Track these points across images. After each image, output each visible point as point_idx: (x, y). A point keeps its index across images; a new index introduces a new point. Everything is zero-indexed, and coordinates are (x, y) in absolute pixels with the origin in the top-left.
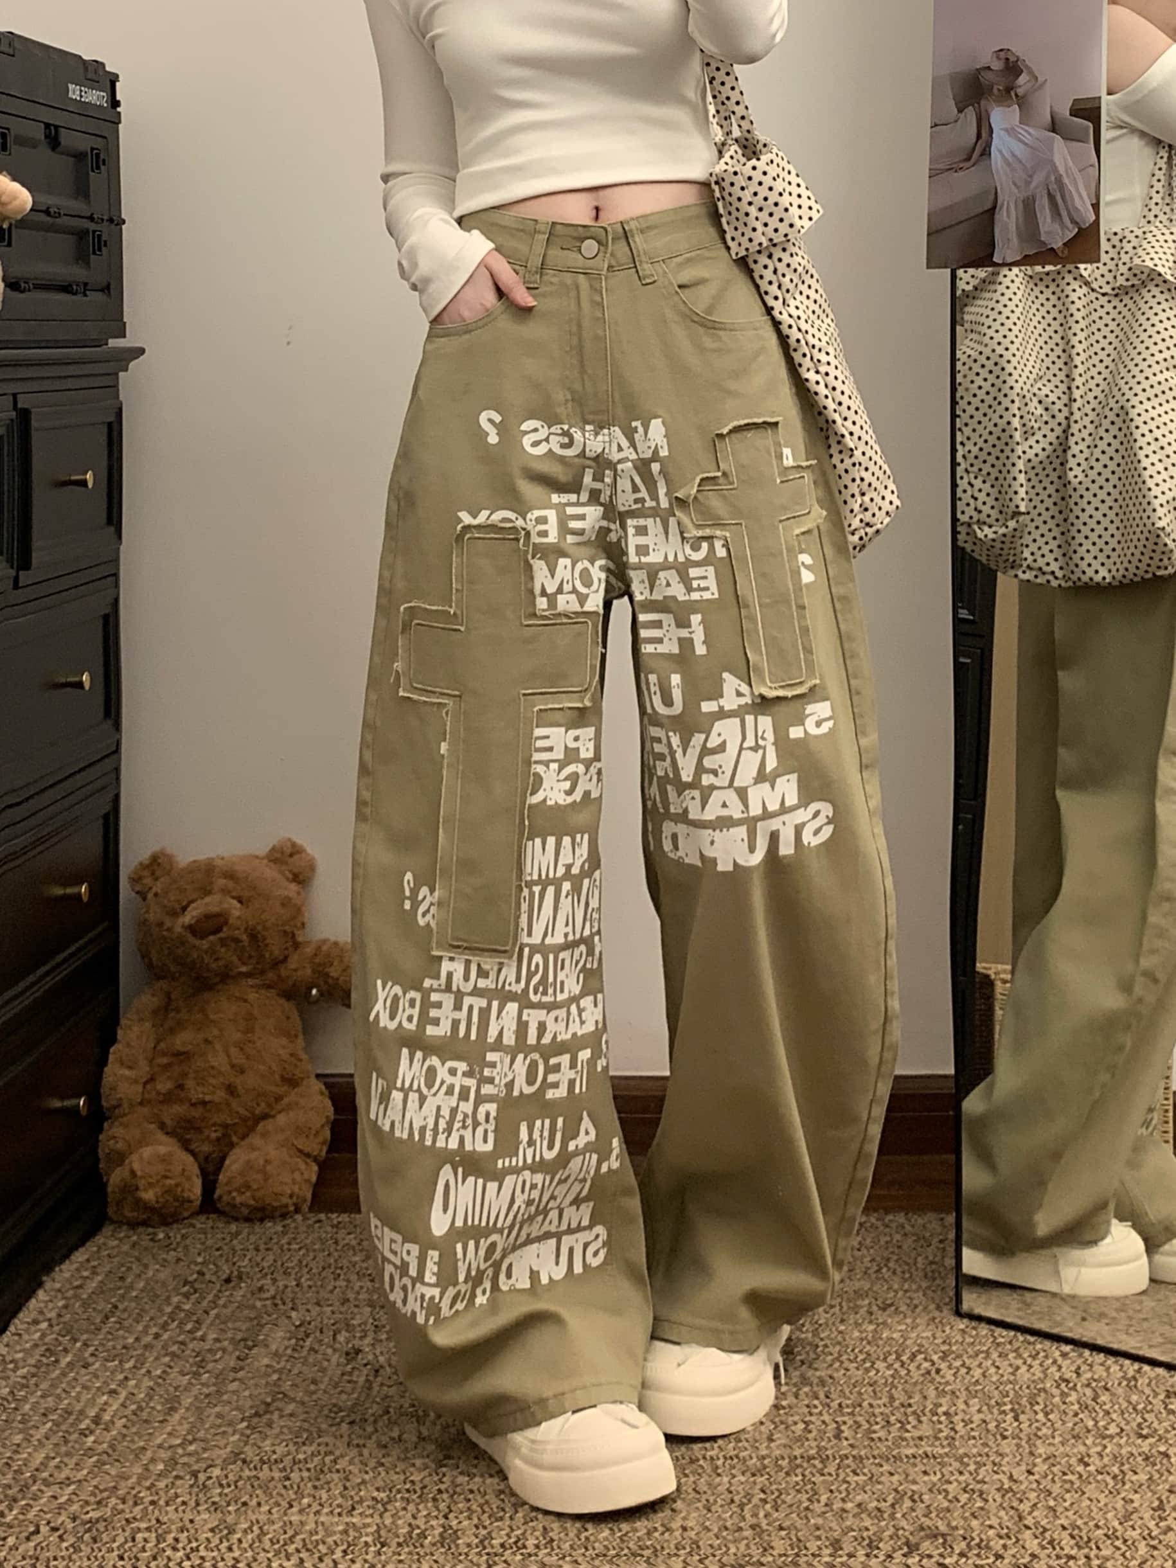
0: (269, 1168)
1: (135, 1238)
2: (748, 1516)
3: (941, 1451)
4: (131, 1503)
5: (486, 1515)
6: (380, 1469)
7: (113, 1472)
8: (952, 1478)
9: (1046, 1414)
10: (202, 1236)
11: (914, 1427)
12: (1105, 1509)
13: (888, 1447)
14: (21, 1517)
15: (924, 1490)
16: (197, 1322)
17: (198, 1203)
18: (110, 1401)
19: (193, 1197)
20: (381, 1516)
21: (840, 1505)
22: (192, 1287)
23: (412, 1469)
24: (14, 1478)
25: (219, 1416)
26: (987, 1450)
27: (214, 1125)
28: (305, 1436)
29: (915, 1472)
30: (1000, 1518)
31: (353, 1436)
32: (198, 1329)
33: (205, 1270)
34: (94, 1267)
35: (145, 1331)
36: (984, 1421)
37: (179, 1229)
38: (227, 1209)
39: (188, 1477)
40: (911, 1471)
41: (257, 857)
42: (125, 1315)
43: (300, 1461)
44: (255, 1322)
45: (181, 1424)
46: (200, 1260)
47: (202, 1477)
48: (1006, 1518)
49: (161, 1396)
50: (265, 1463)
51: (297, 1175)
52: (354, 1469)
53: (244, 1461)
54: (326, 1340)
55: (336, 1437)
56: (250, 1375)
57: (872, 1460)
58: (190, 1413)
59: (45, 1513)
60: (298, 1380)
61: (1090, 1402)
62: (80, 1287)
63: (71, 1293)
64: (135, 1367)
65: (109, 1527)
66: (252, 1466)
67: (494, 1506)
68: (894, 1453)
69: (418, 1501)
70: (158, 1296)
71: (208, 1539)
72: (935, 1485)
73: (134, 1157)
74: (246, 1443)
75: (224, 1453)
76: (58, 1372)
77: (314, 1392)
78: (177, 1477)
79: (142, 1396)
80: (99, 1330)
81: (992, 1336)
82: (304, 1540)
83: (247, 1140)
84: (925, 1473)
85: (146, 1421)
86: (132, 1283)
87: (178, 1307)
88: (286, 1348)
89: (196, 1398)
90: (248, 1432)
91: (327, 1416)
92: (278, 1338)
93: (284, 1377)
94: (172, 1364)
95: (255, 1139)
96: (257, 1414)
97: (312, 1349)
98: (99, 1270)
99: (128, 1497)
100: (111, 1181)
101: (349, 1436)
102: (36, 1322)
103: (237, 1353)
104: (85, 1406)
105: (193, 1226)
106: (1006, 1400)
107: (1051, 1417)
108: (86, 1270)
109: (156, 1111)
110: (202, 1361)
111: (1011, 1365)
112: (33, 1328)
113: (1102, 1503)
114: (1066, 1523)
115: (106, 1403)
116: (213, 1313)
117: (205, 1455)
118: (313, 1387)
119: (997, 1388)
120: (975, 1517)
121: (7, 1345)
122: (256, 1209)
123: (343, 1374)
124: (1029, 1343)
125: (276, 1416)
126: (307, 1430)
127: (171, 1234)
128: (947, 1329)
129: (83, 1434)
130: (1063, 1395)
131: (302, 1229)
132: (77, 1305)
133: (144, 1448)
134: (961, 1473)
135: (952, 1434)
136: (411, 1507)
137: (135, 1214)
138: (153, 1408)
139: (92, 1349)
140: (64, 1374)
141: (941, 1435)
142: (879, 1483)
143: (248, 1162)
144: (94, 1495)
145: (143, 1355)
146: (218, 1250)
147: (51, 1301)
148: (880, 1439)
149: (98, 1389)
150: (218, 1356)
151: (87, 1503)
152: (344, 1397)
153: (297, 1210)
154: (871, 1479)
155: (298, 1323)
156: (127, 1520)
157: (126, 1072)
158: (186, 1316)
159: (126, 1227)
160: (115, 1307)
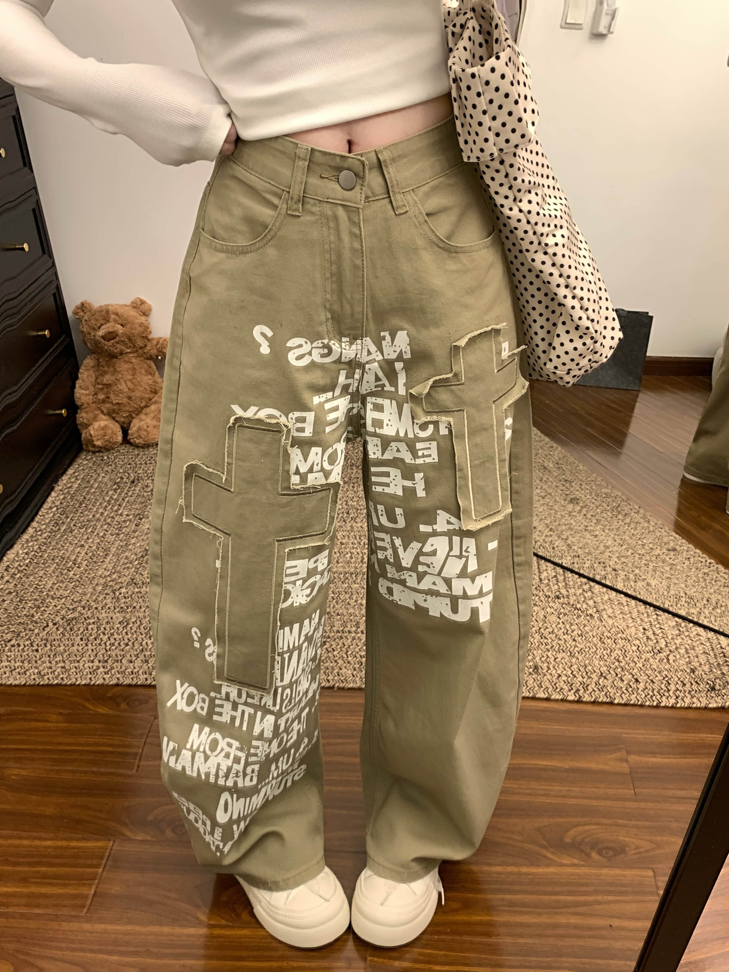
0: (149, 429)
4: (87, 609)
7: (80, 591)
10: (123, 457)
16: (119, 505)
17: (121, 441)
18: (81, 551)
19: (118, 438)
22: (118, 486)
32: (120, 509)
33: (123, 476)
35: (97, 512)
37: (113, 454)
38: (133, 444)
39: (111, 593)
41: (126, 306)
42: (89, 503)
46: (121, 470)
47: (117, 593)
49: (102, 548)
50: (143, 584)
53: (135, 584)
56: (140, 534)
59: (52, 614)
63: (67, 490)
64: (92, 531)
65: (77, 623)
66: (138, 586)
70: (103, 492)
71: (118, 628)
73: (91, 426)
74: (137, 573)
75: (128, 579)
76: (60, 535)
80: (77, 511)
83: (138, 417)
85: (95, 562)
86: (92, 484)
87: (111, 497)
89: (117, 548)
90: (138, 566)
94: (108, 529)
95: (142, 416)
96: (142, 557)
98: (78, 477)
99: (86, 606)
100: (83, 435)
102: (51, 508)
103: (136, 522)
104: (70, 554)
105: (119, 451)
108: (73, 478)
110: (121, 527)
112: (50, 511)
115: (79, 553)
116: (126, 500)
117: (120, 581)
127: (110, 456)
129: (69, 570)
133: (94, 578)
138: (99, 554)
143: (139, 427)
144: (72, 604)
145: (95, 525)
146: (129, 464)
147: (58, 496)
149: (76, 544)
150: (128, 524)
151: (68, 609)
156: (85, 618)
157: (84, 392)
158: (115, 502)
159: (91, 454)
160: (85, 498)
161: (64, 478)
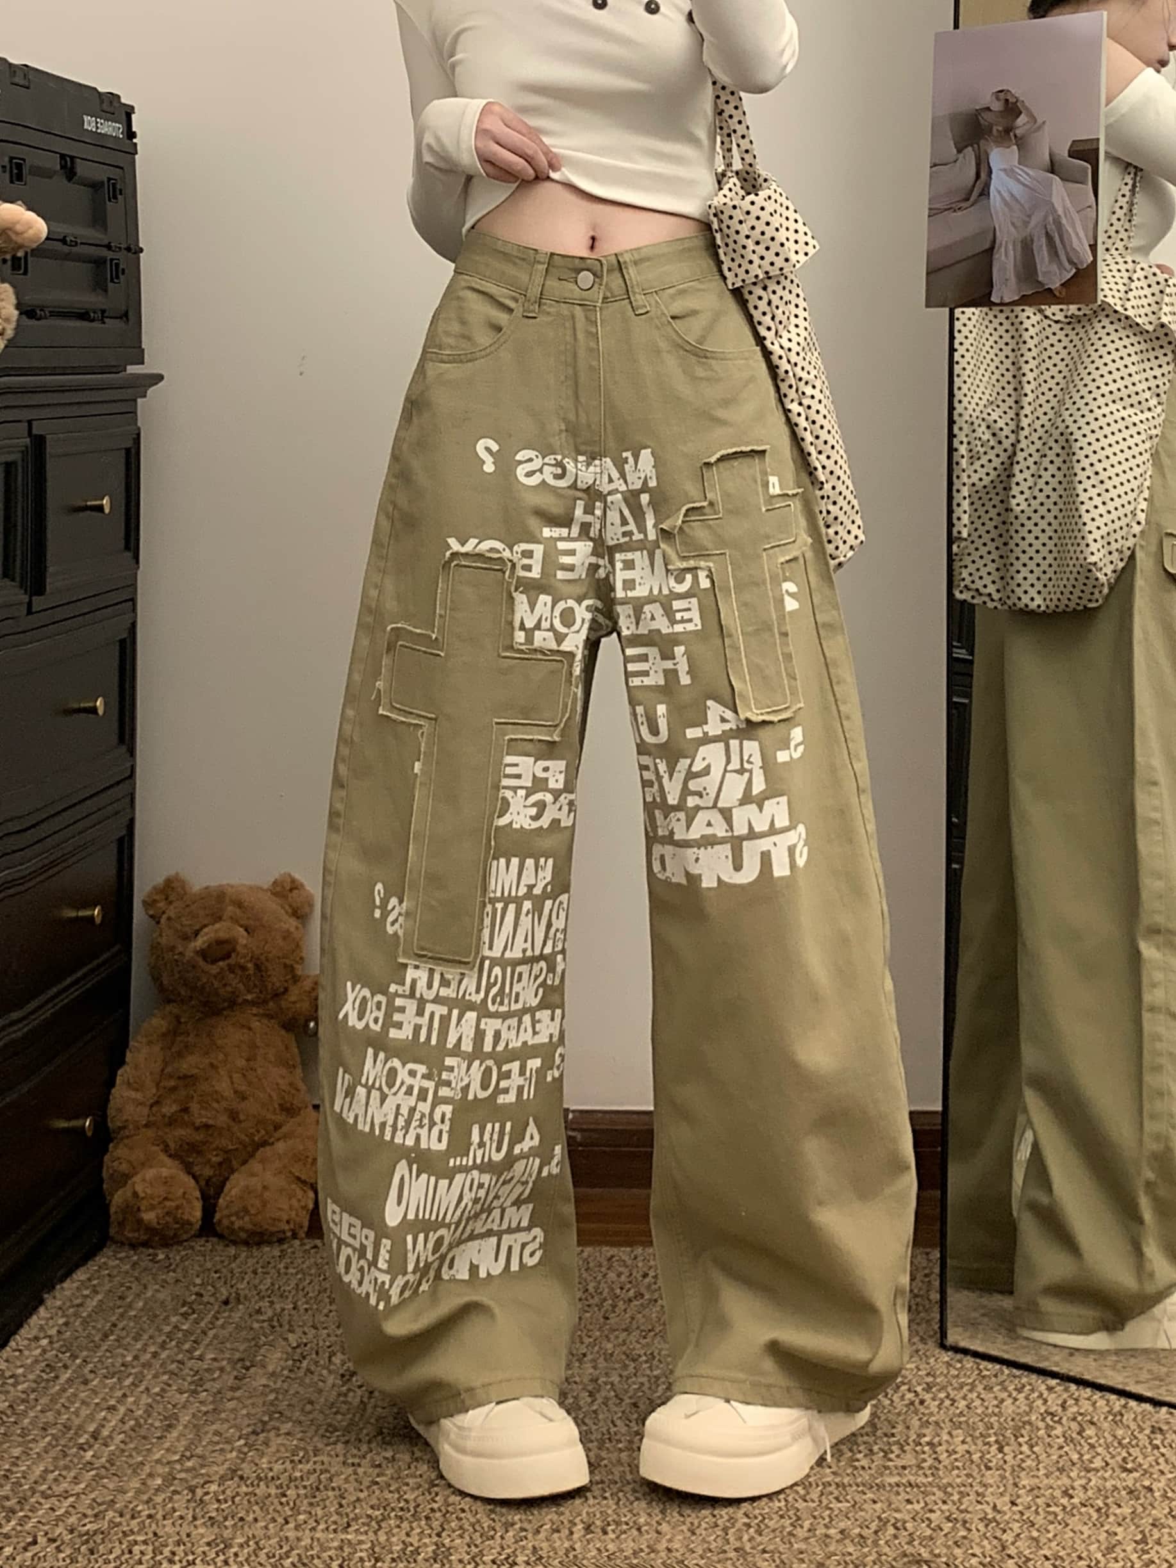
0: (266, 1194)
1: (135, 1258)
2: (732, 1539)
3: (925, 1480)
4: (128, 1516)
5: (478, 1534)
6: (375, 1487)
7: (111, 1486)
8: (935, 1508)
9: (1031, 1447)
10: (201, 1259)
11: (898, 1456)
12: (1088, 1542)
13: (871, 1475)
14: (19, 1528)
15: (907, 1518)
16: (195, 1342)
17: (197, 1226)
18: (109, 1417)
19: (193, 1220)
20: (375, 1533)
21: (824, 1531)
22: (190, 1308)
23: (405, 1488)
24: (12, 1490)
25: (217, 1433)
26: (970, 1480)
27: (215, 1150)
28: (301, 1454)
29: (898, 1501)
30: (983, 1547)
31: (349, 1455)
32: (195, 1349)
33: (202, 1291)
34: (94, 1286)
35: (144, 1349)
36: (968, 1452)
37: (179, 1252)
38: (226, 1233)
39: (185, 1492)
40: (893, 1498)
41: (261, 889)
42: (124, 1333)
43: (296, 1479)
44: (253, 1343)
45: (178, 1440)
46: (198, 1281)
47: (199, 1492)
48: (988, 1547)
49: (159, 1414)
50: (260, 1479)
51: (294, 1202)
52: (350, 1487)
54: (322, 1362)
55: (331, 1456)
56: (247, 1394)
57: (855, 1488)
58: (187, 1431)
59: (43, 1524)
60: (294, 1401)
61: (1074, 1435)
62: (81, 1305)
63: (73, 1309)
64: (133, 1384)
65: (106, 1540)
66: (249, 1482)
67: (485, 1525)
68: (877, 1481)
69: (411, 1519)
70: (156, 1316)
71: (204, 1553)
72: (917, 1513)
73: (137, 1179)
74: (243, 1460)
75: (222, 1470)
76: (58, 1388)
77: (310, 1413)
78: (175, 1492)
79: (140, 1412)
80: (98, 1347)
81: (978, 1368)
82: (299, 1555)
83: (247, 1166)
84: (909, 1501)
85: (145, 1438)
86: (131, 1302)
87: (176, 1327)
88: (283, 1369)
89: (194, 1415)
90: (246, 1449)
91: (323, 1436)
92: (275, 1359)
93: (280, 1397)
94: (171, 1382)
95: (255, 1165)
96: (254, 1433)
97: (309, 1371)
98: (98, 1289)
99: (125, 1511)
100: (114, 1202)
101: (345, 1455)
102: (36, 1339)
103: (235, 1373)
104: (84, 1422)
105: (192, 1248)
106: (991, 1431)
107: (1036, 1449)
108: (87, 1288)
109: (160, 1133)
110: (201, 1379)
111: (996, 1398)
112: (33, 1345)
113: (1086, 1535)
114: (1048, 1553)
115: (105, 1419)
116: (211, 1333)
117: (203, 1471)
118: (309, 1407)
119: (981, 1420)
120: (958, 1546)
121: (7, 1361)
122: (253, 1233)
123: (339, 1395)
124: (1015, 1377)
125: (272, 1434)
126: (304, 1449)
127: (171, 1256)
128: (932, 1360)
129: (81, 1448)
130: (1048, 1427)
131: (299, 1254)
132: (77, 1324)
133: (142, 1463)
134: (944, 1502)
135: (936, 1464)
136: (405, 1525)
137: (136, 1235)
138: (152, 1425)
139: (91, 1365)
140: (64, 1390)
141: (924, 1465)
142: (862, 1510)
143: (247, 1187)
144: (93, 1509)
145: (141, 1373)
146: (216, 1272)
147: (52, 1318)
148: (863, 1468)
149: (97, 1404)
150: (216, 1375)
151: (85, 1516)
152: (339, 1417)
153: (295, 1236)
154: (853, 1506)
155: (295, 1345)
156: (124, 1533)
157: (133, 1094)
158: (184, 1335)
159: (127, 1247)
160: (114, 1325)
161: (66, 1285)
